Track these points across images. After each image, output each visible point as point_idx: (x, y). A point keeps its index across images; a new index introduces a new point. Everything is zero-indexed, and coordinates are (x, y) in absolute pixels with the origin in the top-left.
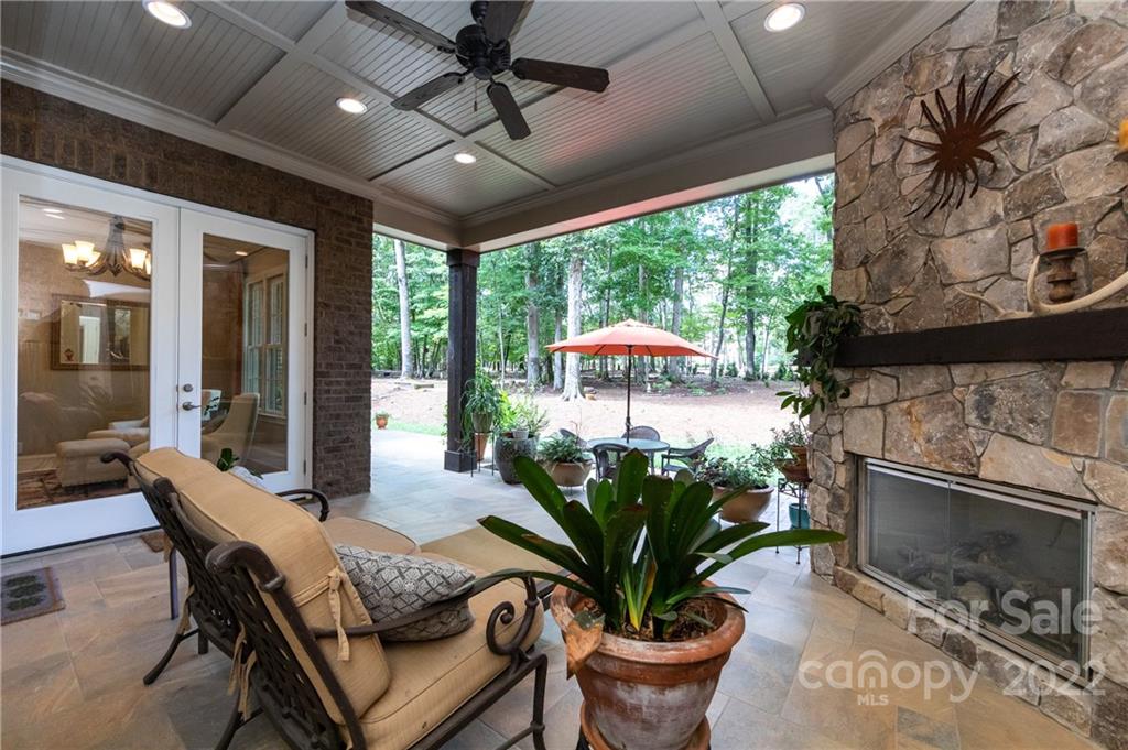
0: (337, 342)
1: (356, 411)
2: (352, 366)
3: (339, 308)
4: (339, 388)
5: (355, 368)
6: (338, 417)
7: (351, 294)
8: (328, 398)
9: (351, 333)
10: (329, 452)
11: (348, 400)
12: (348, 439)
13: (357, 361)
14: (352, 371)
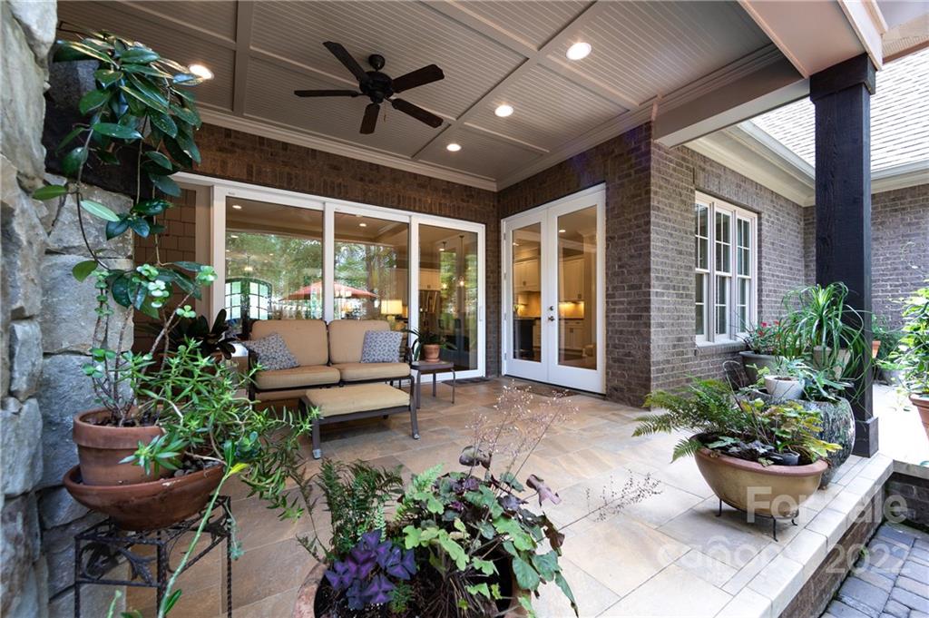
0: (620, 267)
1: (637, 329)
2: (632, 287)
3: (622, 237)
4: (622, 307)
5: (636, 289)
6: (621, 332)
7: (630, 220)
8: (613, 316)
9: (632, 257)
10: (615, 362)
11: (629, 317)
12: (629, 354)
13: (636, 282)
14: (633, 292)
